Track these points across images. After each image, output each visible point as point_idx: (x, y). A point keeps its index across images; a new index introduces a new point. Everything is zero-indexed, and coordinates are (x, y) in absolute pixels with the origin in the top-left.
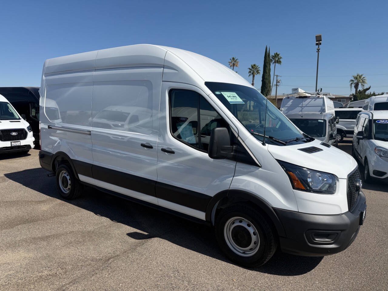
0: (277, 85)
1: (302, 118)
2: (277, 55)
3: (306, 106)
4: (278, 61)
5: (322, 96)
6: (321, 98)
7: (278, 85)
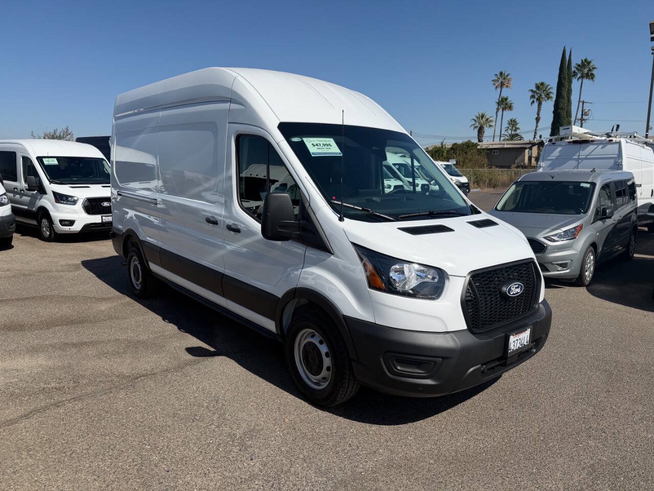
0: (582, 120)
1: (552, 180)
2: (585, 63)
3: (586, 159)
4: (587, 74)
5: (618, 140)
6: (616, 143)
7: (585, 120)
